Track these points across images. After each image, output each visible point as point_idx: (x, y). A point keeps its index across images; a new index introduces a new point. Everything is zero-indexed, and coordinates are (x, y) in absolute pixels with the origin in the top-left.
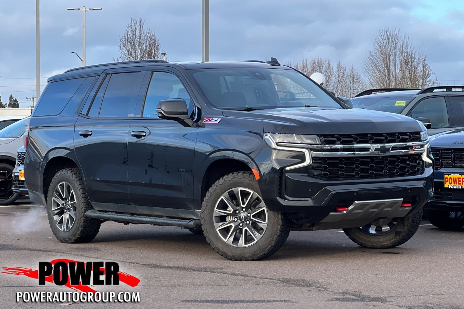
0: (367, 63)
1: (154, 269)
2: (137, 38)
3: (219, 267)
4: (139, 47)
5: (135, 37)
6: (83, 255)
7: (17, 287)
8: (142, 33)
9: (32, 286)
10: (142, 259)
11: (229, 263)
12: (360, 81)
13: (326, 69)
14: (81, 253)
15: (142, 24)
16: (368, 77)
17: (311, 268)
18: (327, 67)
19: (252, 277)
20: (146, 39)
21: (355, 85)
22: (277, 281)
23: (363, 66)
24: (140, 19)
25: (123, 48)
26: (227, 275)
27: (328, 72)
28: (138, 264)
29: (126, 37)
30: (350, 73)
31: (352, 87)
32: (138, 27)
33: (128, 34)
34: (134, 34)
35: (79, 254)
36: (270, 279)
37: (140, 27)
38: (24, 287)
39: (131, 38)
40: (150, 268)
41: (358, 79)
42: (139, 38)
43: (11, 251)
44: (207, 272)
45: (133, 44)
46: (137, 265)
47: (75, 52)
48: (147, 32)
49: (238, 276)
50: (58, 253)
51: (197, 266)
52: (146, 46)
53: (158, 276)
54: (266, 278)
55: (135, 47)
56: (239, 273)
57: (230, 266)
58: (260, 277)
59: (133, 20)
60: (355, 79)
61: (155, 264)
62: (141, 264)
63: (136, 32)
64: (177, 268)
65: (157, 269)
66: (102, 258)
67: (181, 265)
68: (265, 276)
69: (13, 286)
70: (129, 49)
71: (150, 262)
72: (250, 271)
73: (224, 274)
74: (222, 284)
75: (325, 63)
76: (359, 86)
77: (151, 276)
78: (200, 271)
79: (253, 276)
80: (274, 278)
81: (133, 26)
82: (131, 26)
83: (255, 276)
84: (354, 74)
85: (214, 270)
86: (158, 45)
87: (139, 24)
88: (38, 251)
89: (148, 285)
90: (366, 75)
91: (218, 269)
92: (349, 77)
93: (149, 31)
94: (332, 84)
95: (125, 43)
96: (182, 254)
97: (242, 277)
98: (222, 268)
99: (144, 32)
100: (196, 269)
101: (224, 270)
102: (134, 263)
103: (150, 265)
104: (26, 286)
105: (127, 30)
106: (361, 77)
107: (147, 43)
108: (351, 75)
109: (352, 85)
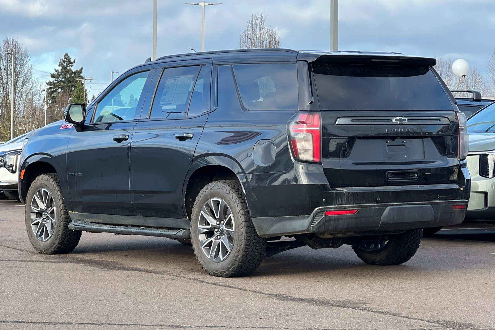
0: (491, 63)
1: (283, 302)
2: (257, 36)
3: (361, 300)
4: (259, 44)
5: (255, 34)
6: (199, 279)
7: (118, 325)
8: (263, 30)
9: (137, 324)
10: (267, 287)
11: (372, 295)
12: (482, 81)
13: (447, 68)
14: (196, 277)
15: (263, 21)
16: (491, 77)
17: (476, 306)
18: (448, 67)
19: (404, 317)
20: (266, 36)
21: (477, 86)
22: (437, 325)
23: (487, 66)
24: (261, 16)
25: (243, 45)
26: (372, 312)
27: (448, 72)
28: (263, 293)
29: (247, 33)
30: (472, 73)
31: (473, 87)
32: (259, 24)
33: (249, 30)
34: (254, 30)
35: (193, 278)
36: (427, 321)
37: (261, 23)
38: (127, 325)
39: (251, 35)
40: (278, 299)
41: (480, 79)
42: (259, 35)
43: (117, 271)
44: (348, 307)
45: (253, 41)
46: (262, 295)
47: (194, 49)
48: (268, 29)
49: (386, 315)
50: (170, 275)
51: (334, 298)
52: (266, 44)
53: (289, 312)
54: (422, 320)
55: (255, 45)
56: (387, 310)
57: (374, 299)
58: (414, 318)
59: (254, 16)
60: (477, 79)
61: (284, 295)
62: (267, 294)
63: (257, 29)
64: (311, 301)
65: (287, 302)
66: (221, 284)
67: (315, 296)
68: (420, 317)
69: (114, 323)
70: (249, 46)
71: (278, 291)
72: (399, 308)
73: (369, 311)
74: (369, 327)
75: (446, 63)
76: (481, 87)
77: (280, 312)
78: (338, 306)
79: (405, 315)
80: (432, 319)
81: (254, 23)
82: (252, 23)
83: (407, 315)
84: (476, 74)
85: (356, 306)
86: (279, 43)
87: (260, 21)
88: (146, 272)
89: (277, 327)
90: (490, 74)
91: (361, 304)
92: (471, 77)
93: (270, 28)
94: (453, 84)
95: (245, 40)
96: (315, 280)
97: (392, 317)
98: (365, 301)
99: (265, 29)
100: (333, 303)
101: (368, 306)
102: (259, 293)
103: (278, 296)
104: (129, 323)
105: (248, 27)
106: (483, 77)
107: (268, 40)
108: (472, 75)
109: (473, 85)
